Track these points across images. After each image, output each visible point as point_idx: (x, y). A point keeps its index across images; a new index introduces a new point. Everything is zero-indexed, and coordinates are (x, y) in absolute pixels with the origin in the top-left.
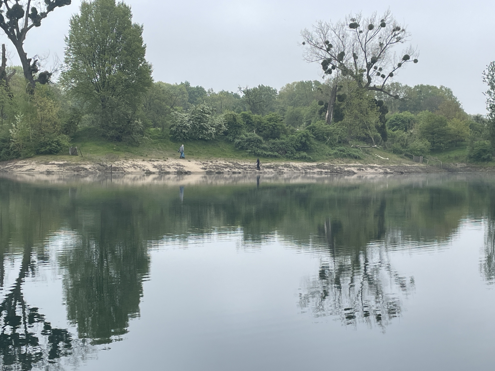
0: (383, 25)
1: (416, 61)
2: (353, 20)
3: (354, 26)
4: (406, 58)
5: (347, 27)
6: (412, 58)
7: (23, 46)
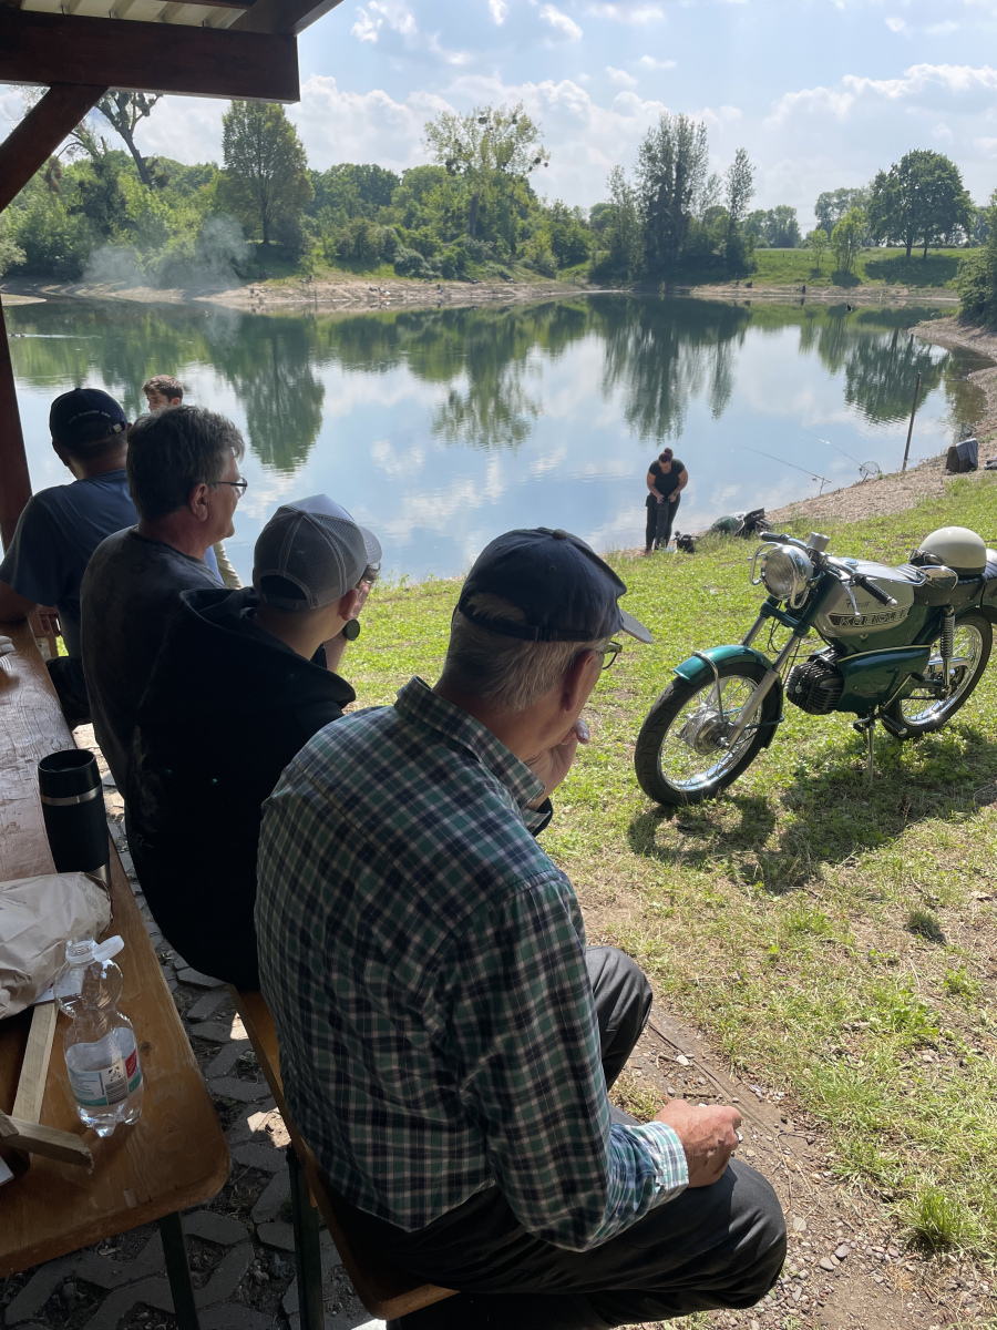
0: (515, 122)
1: (546, 165)
2: (482, 114)
3: (483, 121)
4: (537, 161)
5: (476, 122)
6: (543, 162)
7: (134, 141)
